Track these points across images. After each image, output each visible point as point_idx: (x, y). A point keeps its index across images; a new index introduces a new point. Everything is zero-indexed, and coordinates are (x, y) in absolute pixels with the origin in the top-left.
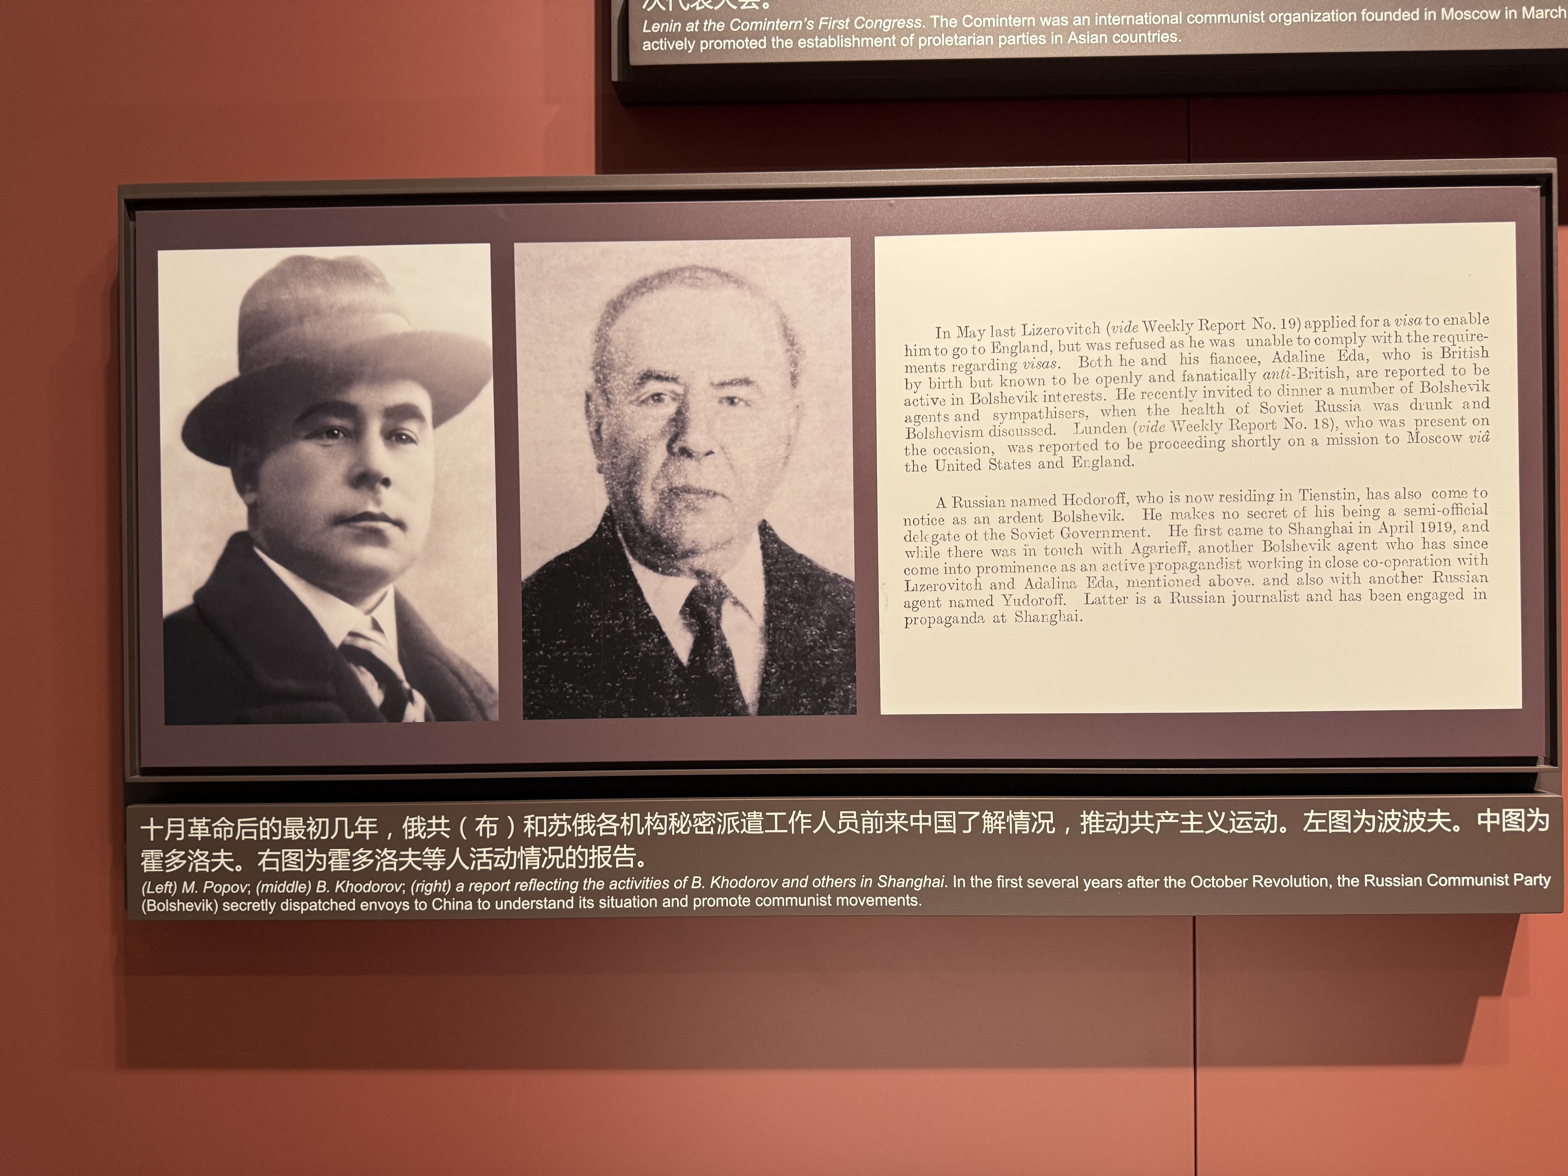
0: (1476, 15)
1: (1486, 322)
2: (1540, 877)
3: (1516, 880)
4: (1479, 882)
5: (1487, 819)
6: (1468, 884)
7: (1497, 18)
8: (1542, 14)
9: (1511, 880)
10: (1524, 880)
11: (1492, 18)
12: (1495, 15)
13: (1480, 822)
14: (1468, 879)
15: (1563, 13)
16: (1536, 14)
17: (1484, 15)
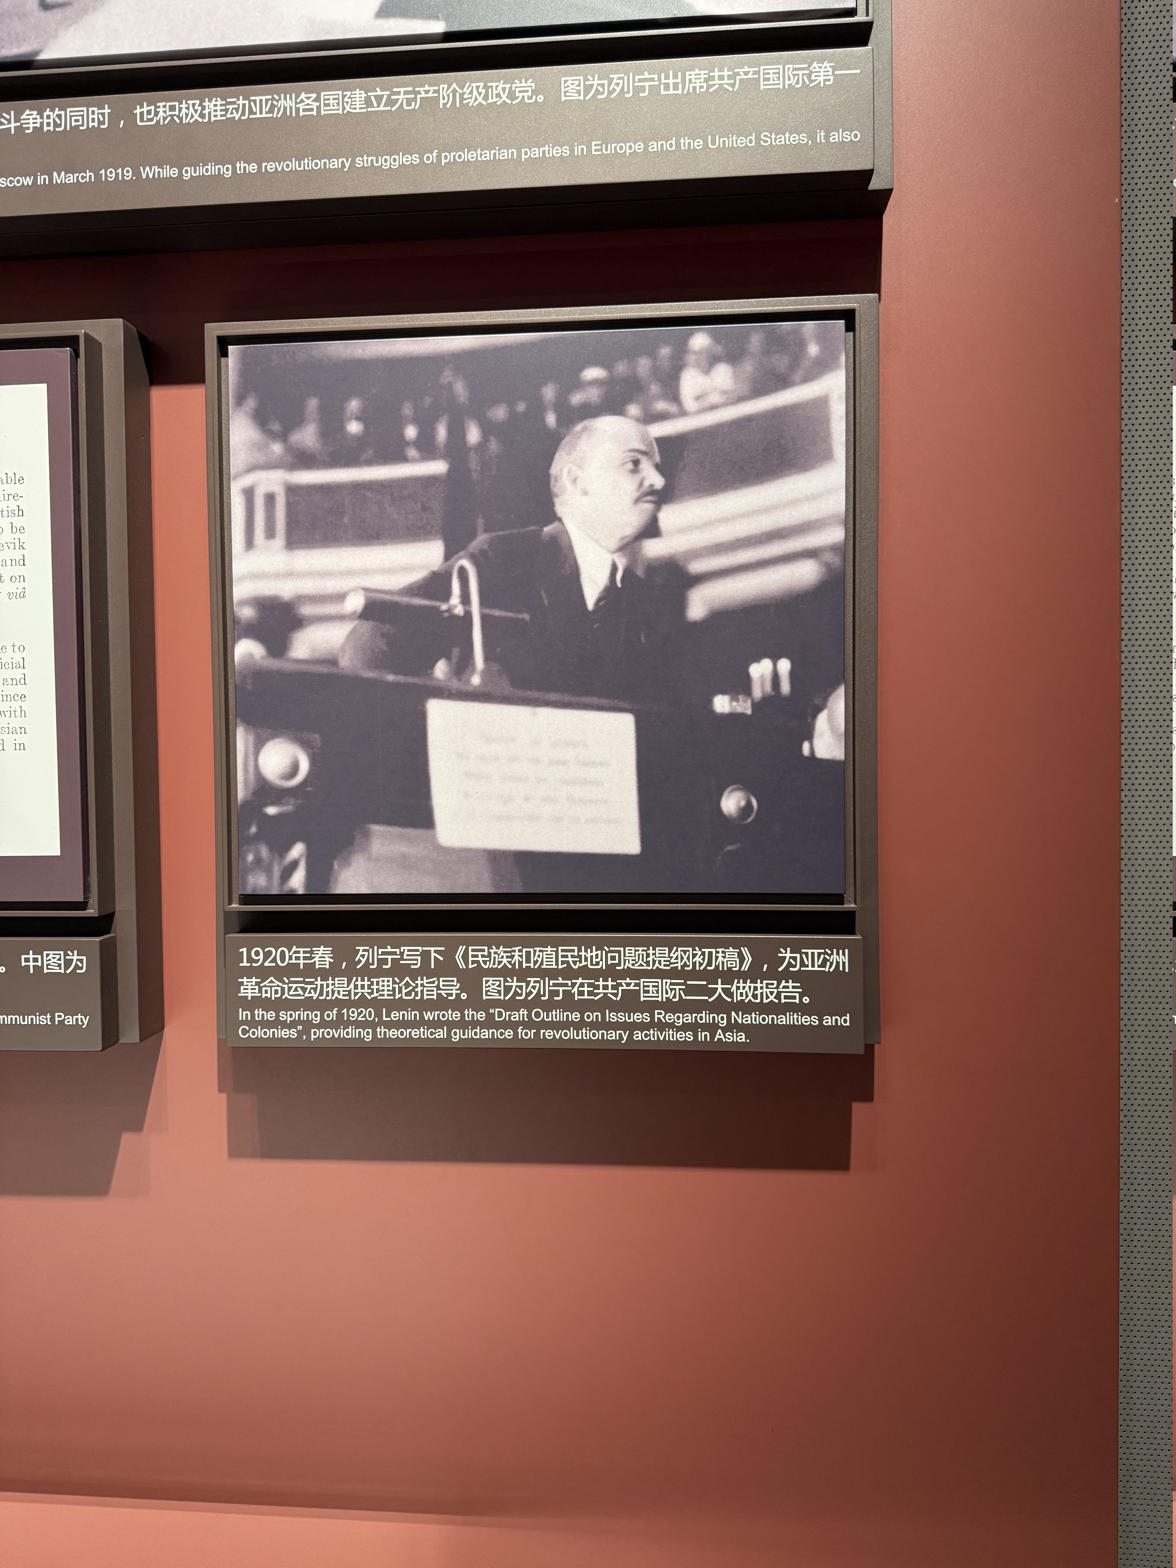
0: (11, 182)
1: (21, 482)
2: (79, 1016)
3: (57, 1019)
4: (24, 1021)
5: (29, 960)
6: (14, 1023)
7: (30, 184)
8: (71, 179)
9: (52, 1019)
10: (64, 1019)
11: (26, 184)
12: (28, 181)
13: (23, 964)
14: (14, 1017)
15: (90, 176)
16: (65, 178)
17: (18, 181)
